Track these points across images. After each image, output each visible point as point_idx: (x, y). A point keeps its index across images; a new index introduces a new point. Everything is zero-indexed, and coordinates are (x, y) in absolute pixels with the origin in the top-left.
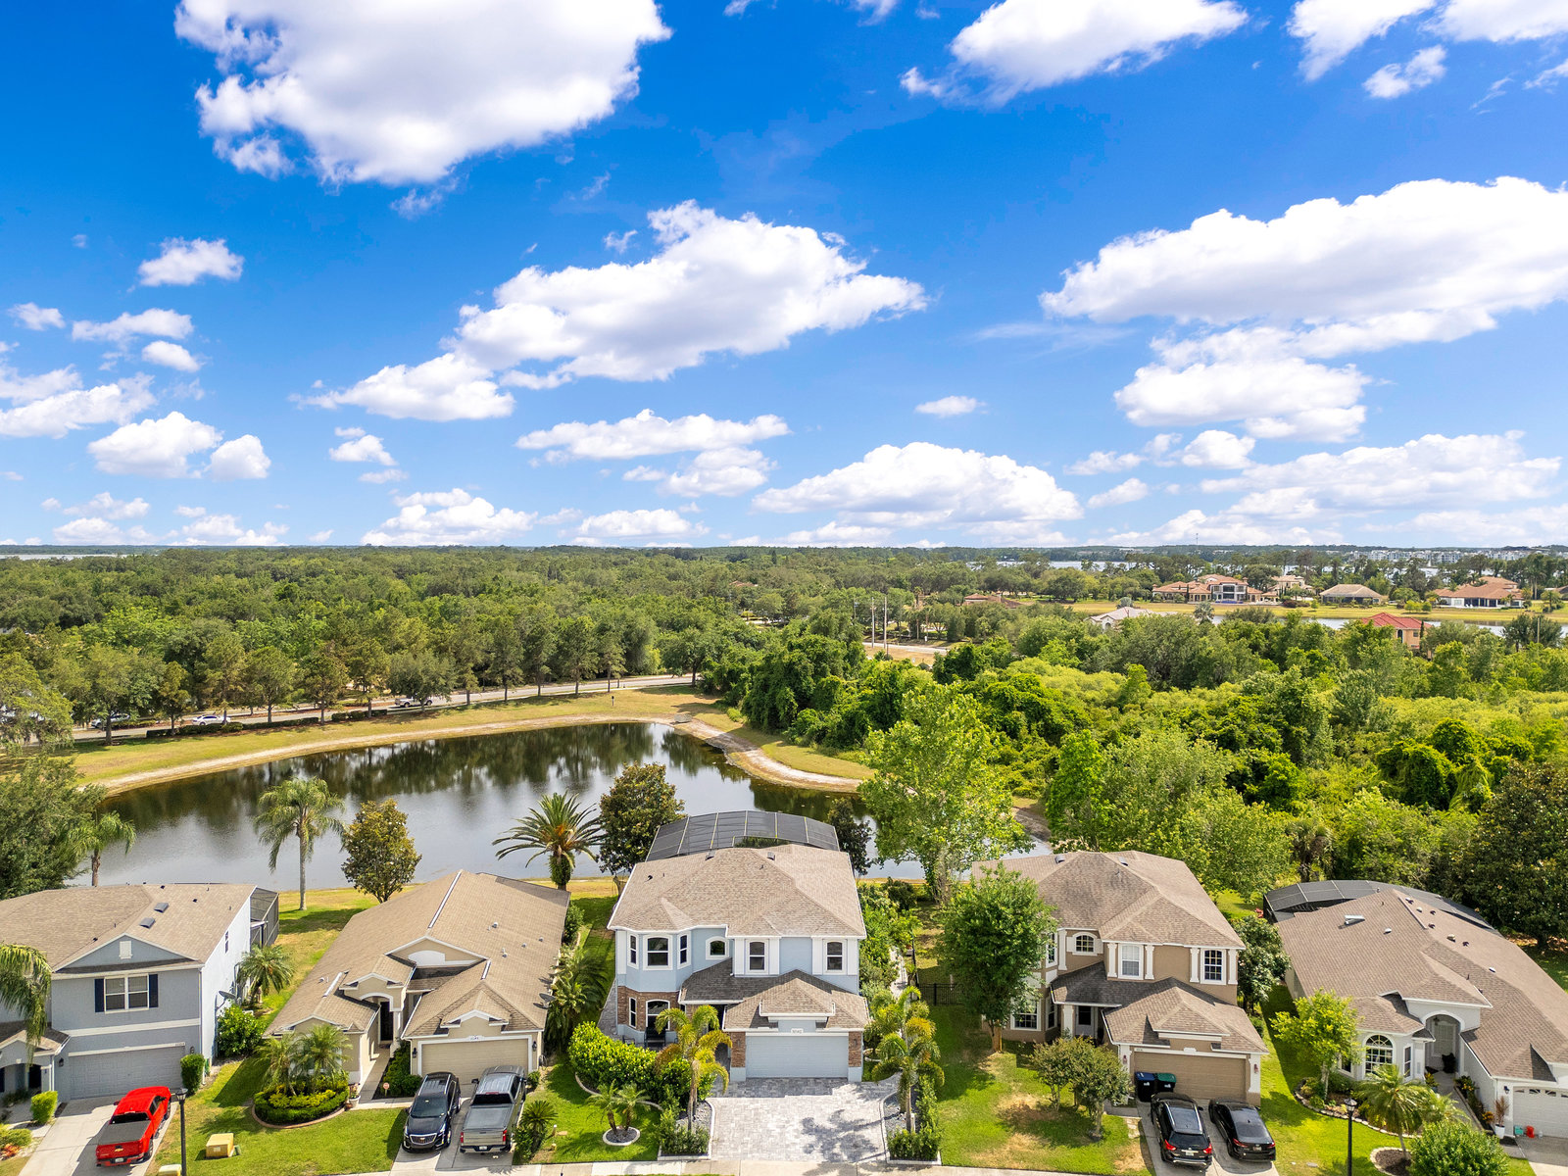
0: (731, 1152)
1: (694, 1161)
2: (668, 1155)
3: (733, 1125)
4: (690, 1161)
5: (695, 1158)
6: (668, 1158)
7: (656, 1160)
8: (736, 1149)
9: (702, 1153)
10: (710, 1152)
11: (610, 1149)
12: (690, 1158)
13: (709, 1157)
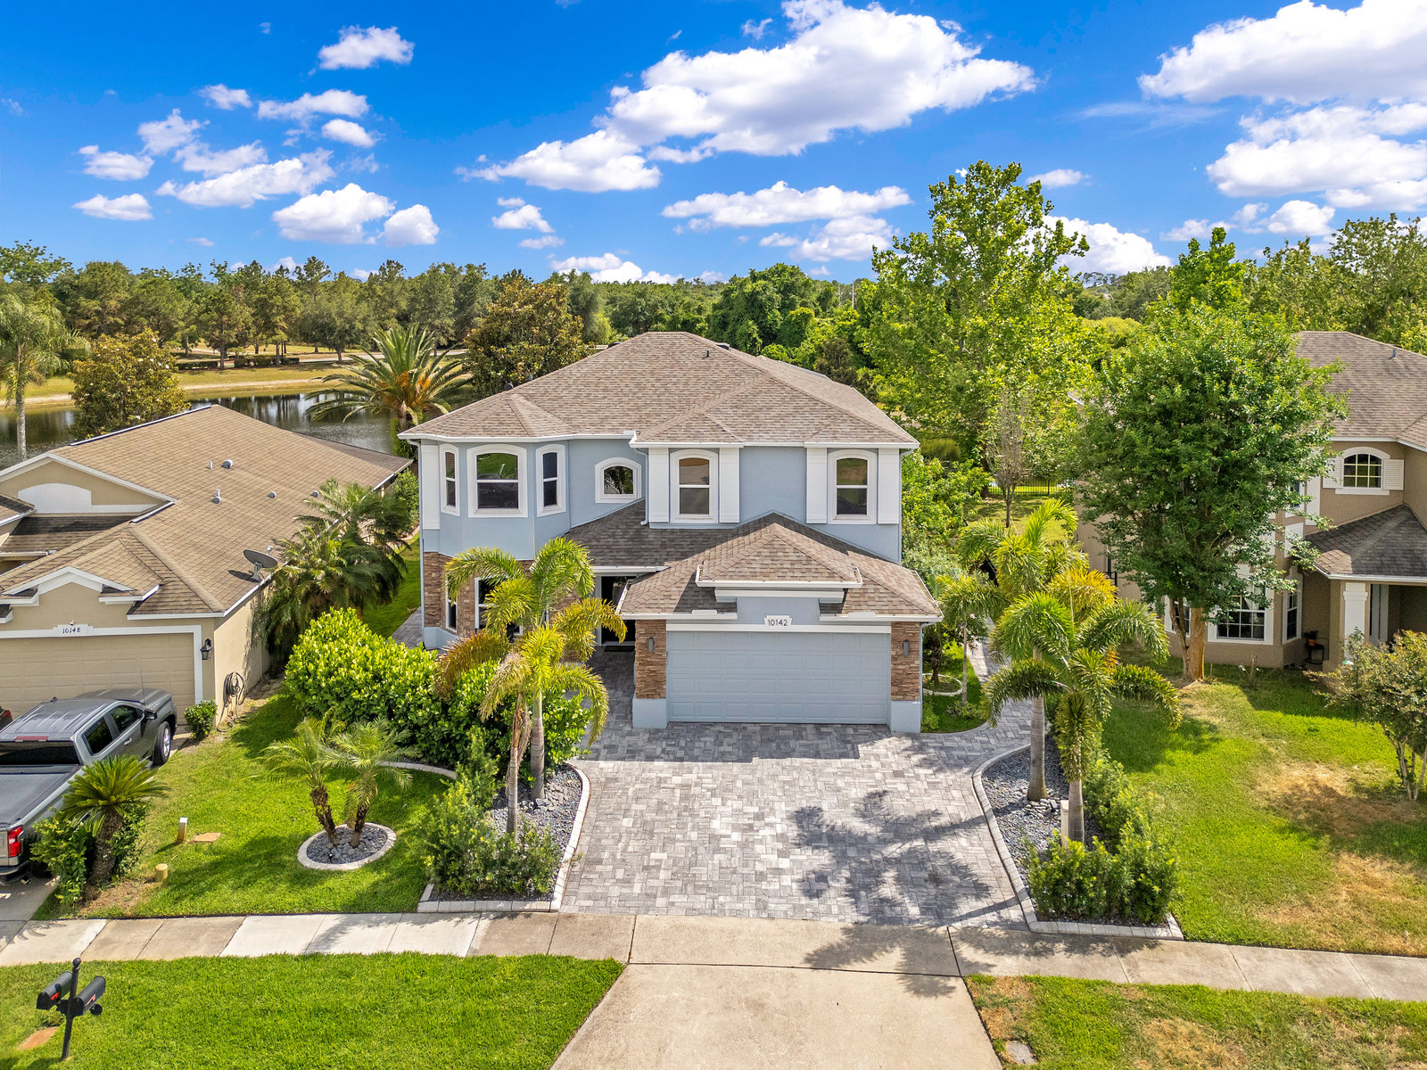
0: (615, 891)
1: (513, 915)
2: (447, 897)
3: (627, 822)
4: (501, 915)
5: (517, 905)
6: (445, 906)
7: (413, 909)
8: (628, 882)
9: (538, 895)
10: (558, 892)
11: (303, 878)
12: (502, 905)
13: (556, 904)
